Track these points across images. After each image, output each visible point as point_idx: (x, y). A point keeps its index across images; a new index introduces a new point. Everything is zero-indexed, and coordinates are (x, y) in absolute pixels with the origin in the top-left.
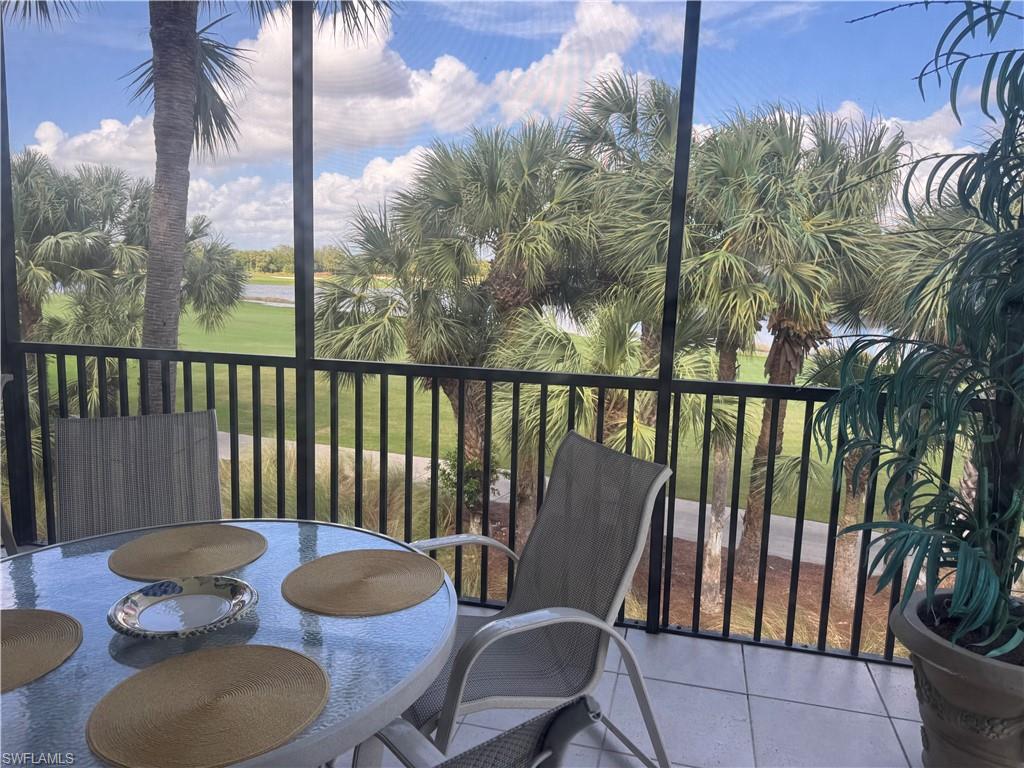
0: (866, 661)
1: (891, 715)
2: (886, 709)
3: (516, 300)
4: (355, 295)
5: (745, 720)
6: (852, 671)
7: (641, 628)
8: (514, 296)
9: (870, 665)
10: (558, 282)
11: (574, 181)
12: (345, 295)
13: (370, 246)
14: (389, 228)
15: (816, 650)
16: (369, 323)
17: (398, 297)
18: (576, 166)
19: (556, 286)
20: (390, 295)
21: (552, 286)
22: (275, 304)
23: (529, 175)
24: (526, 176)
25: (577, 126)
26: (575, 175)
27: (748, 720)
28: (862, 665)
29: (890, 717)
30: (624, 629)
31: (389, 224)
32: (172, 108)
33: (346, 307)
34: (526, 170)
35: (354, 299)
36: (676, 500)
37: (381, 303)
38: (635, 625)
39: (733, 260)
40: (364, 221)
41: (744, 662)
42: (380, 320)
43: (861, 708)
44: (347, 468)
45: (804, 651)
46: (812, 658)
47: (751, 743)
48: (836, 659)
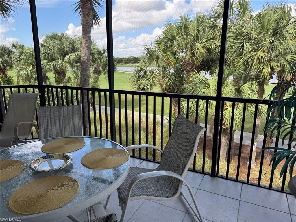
0: (286, 193)
1: (291, 213)
2: (290, 211)
3: (191, 70)
4: (144, 70)
5: (237, 209)
6: (281, 196)
7: (209, 175)
8: (191, 69)
9: (288, 195)
10: (206, 64)
11: (211, 31)
12: (142, 69)
13: (149, 55)
14: (154, 49)
15: (269, 188)
16: (148, 77)
17: (157, 70)
18: (212, 26)
19: (205, 65)
20: (154, 69)
21: (204, 65)
22: (128, 72)
23: (197, 30)
24: (196, 31)
25: (213, 14)
26: (212, 28)
27: (238, 209)
28: (285, 194)
29: (290, 214)
30: (204, 175)
31: (154, 48)
32: (85, 17)
33: (142, 73)
34: (196, 29)
35: (144, 71)
36: (244, 132)
37: (152, 72)
38: (208, 174)
39: (263, 54)
40: (147, 47)
41: (242, 189)
42: (151, 77)
43: (280, 210)
44: (144, 119)
45: (264, 187)
46: (267, 190)
47: (237, 217)
48: (275, 192)
